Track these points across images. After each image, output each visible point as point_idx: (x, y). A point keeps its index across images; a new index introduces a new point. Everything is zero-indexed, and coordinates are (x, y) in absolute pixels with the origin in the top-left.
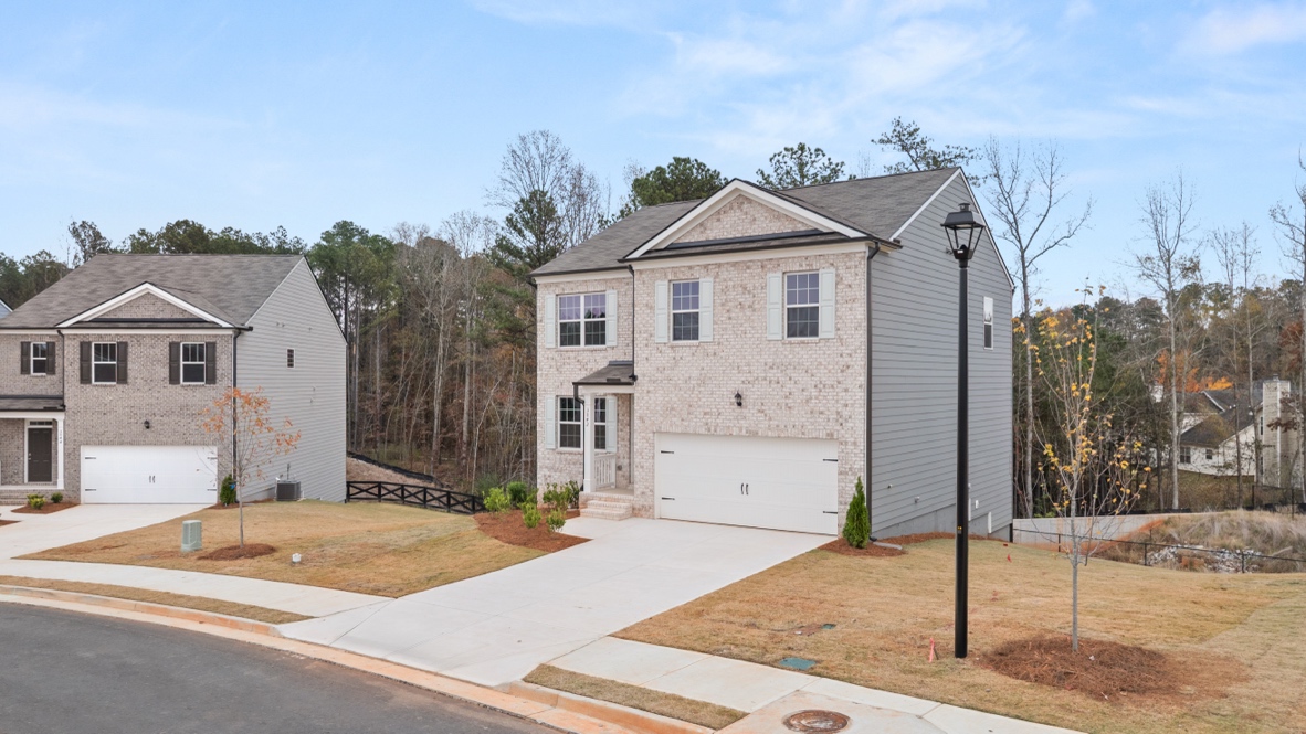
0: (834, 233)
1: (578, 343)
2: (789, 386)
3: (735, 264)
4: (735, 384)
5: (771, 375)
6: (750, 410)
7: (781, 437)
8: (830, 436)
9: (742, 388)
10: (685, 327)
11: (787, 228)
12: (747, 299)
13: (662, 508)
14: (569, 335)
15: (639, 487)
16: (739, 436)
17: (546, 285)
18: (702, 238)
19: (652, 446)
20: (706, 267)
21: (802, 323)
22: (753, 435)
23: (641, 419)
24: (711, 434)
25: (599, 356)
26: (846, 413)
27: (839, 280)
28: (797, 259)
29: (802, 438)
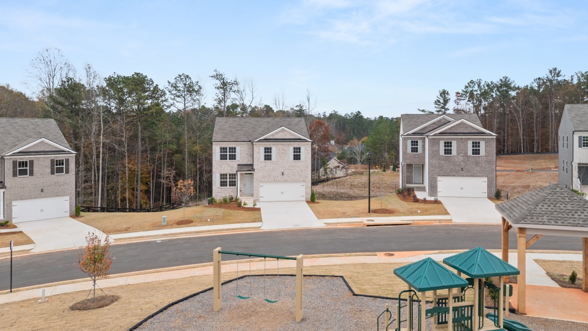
0: (304, 139)
1: (226, 159)
2: (294, 171)
3: (281, 144)
4: (282, 170)
5: (290, 168)
6: (285, 176)
7: (293, 181)
8: (304, 181)
9: (283, 171)
10: (268, 157)
11: (294, 138)
12: (285, 152)
13: (261, 199)
14: (223, 157)
15: (255, 195)
16: (283, 182)
17: (216, 144)
18: (273, 138)
19: (259, 185)
20: (274, 144)
21: (297, 157)
22: (286, 181)
23: (256, 179)
24: (275, 181)
25: (234, 163)
26: (307, 176)
27: (306, 149)
28: (297, 145)
29: (297, 181)
